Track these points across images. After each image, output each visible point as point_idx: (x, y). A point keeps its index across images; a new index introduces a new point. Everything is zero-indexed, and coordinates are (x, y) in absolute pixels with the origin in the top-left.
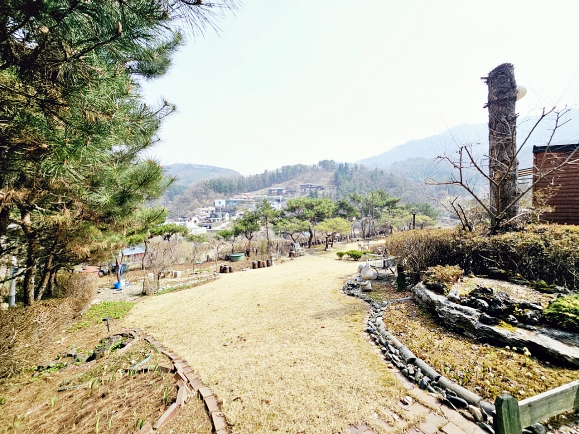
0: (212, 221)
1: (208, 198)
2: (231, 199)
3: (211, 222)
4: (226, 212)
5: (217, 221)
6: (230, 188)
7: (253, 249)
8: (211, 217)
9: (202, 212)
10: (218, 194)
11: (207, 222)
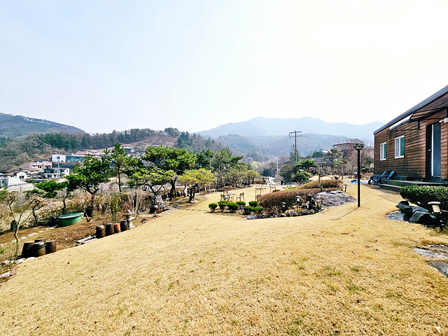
0: (46, 176)
1: (42, 153)
2: (73, 155)
3: (44, 178)
4: (67, 167)
5: (53, 177)
6: (72, 144)
7: (98, 206)
8: (45, 172)
9: (33, 167)
10: (57, 150)
11: (40, 178)
